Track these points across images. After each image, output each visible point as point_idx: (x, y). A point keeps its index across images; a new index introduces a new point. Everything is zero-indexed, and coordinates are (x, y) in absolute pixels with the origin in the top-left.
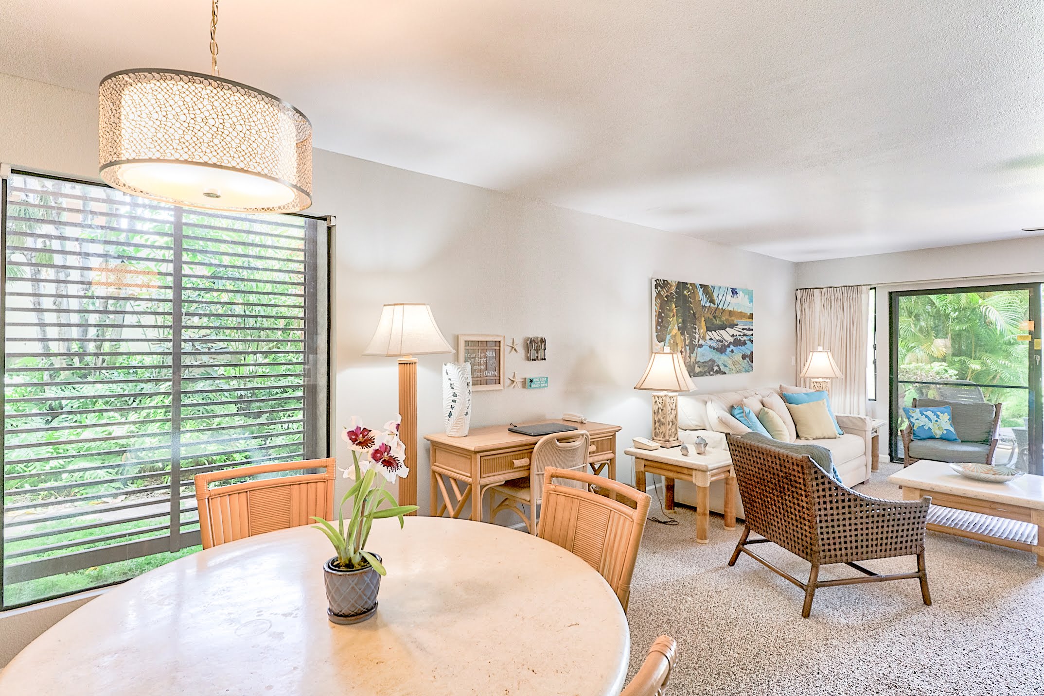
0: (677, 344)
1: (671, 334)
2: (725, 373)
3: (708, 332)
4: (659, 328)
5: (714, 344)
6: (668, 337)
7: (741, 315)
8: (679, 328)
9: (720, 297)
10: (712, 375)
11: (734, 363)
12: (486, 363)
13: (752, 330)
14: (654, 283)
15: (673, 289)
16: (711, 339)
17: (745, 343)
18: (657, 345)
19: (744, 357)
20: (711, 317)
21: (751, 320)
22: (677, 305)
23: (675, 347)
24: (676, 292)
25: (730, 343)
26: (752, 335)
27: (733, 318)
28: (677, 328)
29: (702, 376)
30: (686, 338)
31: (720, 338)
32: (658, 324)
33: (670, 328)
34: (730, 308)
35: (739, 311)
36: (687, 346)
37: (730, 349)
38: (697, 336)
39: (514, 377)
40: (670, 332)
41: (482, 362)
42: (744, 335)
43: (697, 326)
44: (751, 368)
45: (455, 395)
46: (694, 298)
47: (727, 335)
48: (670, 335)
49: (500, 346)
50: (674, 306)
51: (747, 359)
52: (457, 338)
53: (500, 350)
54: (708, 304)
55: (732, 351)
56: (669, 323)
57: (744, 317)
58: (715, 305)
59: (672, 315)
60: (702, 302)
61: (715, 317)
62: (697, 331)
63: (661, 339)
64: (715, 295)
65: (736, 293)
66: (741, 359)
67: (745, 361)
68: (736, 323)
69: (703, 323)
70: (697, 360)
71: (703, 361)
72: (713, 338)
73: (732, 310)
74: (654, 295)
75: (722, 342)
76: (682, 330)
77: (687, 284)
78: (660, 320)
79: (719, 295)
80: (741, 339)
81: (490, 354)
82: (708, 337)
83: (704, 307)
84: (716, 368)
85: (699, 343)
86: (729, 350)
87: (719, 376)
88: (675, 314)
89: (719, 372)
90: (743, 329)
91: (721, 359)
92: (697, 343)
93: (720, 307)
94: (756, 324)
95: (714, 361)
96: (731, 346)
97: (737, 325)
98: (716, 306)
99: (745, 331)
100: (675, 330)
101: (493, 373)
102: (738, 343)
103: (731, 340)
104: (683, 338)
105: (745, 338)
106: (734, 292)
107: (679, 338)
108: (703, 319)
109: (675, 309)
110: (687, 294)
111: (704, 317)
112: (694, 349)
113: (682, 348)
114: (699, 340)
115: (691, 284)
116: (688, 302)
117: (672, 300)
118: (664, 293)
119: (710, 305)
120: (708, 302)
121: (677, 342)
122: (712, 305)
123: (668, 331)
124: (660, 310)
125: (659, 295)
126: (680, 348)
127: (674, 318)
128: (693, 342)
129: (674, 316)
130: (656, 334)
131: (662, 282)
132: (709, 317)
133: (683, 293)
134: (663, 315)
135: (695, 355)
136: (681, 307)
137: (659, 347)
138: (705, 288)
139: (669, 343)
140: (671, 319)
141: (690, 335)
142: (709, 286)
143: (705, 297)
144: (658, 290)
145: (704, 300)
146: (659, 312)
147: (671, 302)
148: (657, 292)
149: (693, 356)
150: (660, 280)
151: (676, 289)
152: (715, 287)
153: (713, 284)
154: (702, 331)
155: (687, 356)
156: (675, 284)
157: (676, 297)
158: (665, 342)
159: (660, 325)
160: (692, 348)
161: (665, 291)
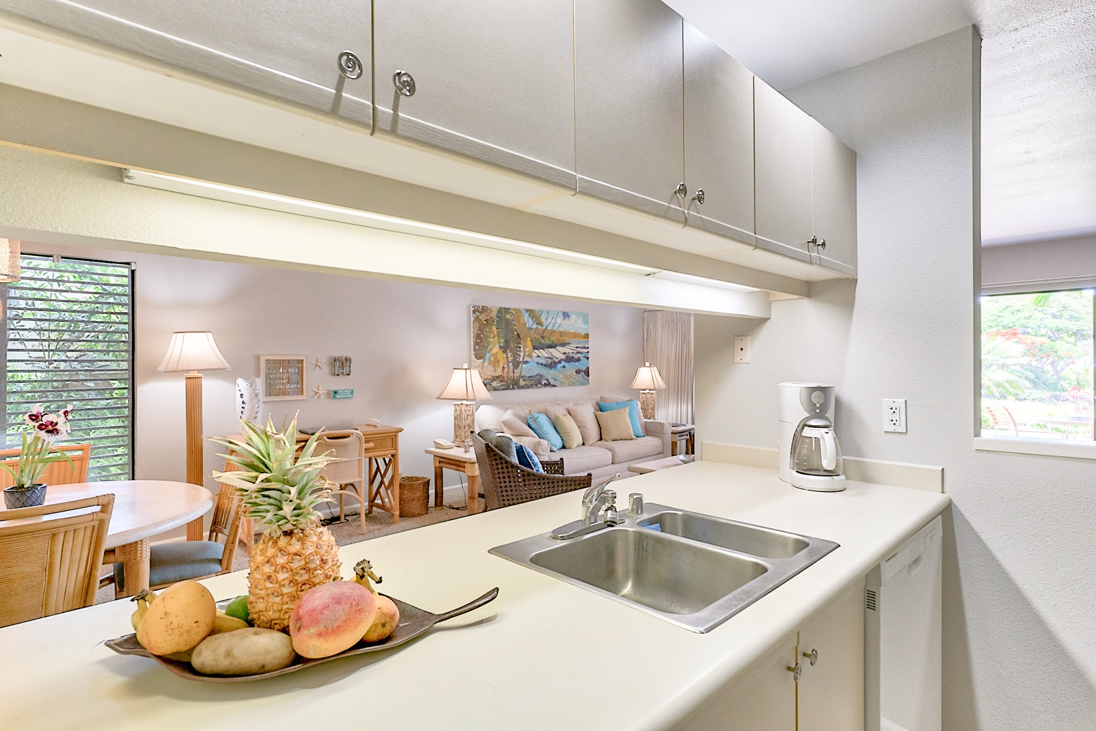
0: (498, 361)
1: (492, 352)
2: (555, 386)
3: (535, 351)
4: (477, 347)
5: (543, 361)
6: (488, 355)
7: (576, 335)
8: (501, 348)
9: (549, 320)
10: (540, 387)
11: (566, 377)
12: (288, 378)
13: (588, 348)
14: (472, 309)
15: (494, 314)
16: (538, 356)
17: (579, 360)
18: (474, 362)
19: (578, 372)
20: (538, 337)
21: (586, 339)
22: (498, 327)
23: (496, 364)
24: (497, 316)
25: (561, 360)
26: (588, 352)
27: (564, 338)
28: (498, 348)
29: (529, 388)
30: (509, 356)
31: (549, 355)
32: (476, 344)
33: (490, 347)
34: (561, 329)
35: (572, 331)
36: (510, 362)
37: (562, 365)
38: (522, 354)
39: (318, 389)
40: (491, 350)
41: (284, 377)
42: (578, 353)
43: (521, 346)
44: (586, 382)
45: (243, 403)
46: (519, 322)
47: (557, 353)
48: (490, 353)
49: (302, 364)
50: (494, 328)
51: (583, 373)
52: (257, 358)
53: (302, 367)
54: (535, 326)
55: (564, 367)
56: (489, 343)
57: (578, 336)
58: (542, 325)
59: (492, 336)
60: (527, 324)
61: (543, 337)
62: (522, 349)
63: (479, 356)
64: (543, 319)
65: (568, 316)
66: (575, 373)
67: (580, 375)
68: (569, 342)
69: (529, 343)
70: (522, 375)
71: (529, 375)
72: (540, 355)
73: (564, 330)
74: (472, 319)
75: (552, 358)
76: (504, 349)
77: (510, 309)
78: (478, 341)
79: (547, 318)
80: (575, 356)
81: (291, 370)
82: (534, 355)
83: (530, 328)
84: (544, 382)
85: (524, 360)
86: (559, 366)
87: (548, 389)
88: (496, 335)
89: (548, 384)
90: (577, 348)
91: (549, 374)
92: (521, 360)
93: (549, 328)
94: (591, 343)
95: (541, 376)
96: (562, 362)
97: (570, 344)
98: (544, 328)
99: (579, 349)
100: (496, 349)
101: (295, 386)
102: (569, 359)
103: (563, 357)
104: (505, 356)
105: (579, 355)
106: (566, 315)
107: (502, 356)
108: (529, 339)
109: (496, 331)
110: (510, 318)
111: (530, 337)
112: (518, 365)
113: (504, 364)
114: (524, 358)
115: (514, 310)
116: (510, 325)
117: (493, 323)
118: (483, 317)
119: (537, 327)
120: (535, 324)
121: (499, 359)
122: (539, 326)
123: (488, 350)
124: (479, 332)
125: (477, 319)
126: (501, 365)
127: (495, 339)
128: (517, 359)
129: (494, 337)
130: (475, 352)
131: (481, 308)
132: (535, 338)
133: (505, 317)
134: (482, 336)
135: (520, 371)
136: (502, 329)
137: (477, 364)
138: (531, 312)
139: (489, 360)
140: (492, 340)
141: (513, 353)
142: (535, 311)
143: (531, 320)
144: (477, 315)
145: (530, 323)
146: (477, 333)
147: (491, 325)
148: (475, 316)
149: (517, 372)
150: (479, 306)
151: (497, 313)
152: (542, 311)
153: (540, 308)
154: (527, 349)
155: (510, 372)
156: (495, 310)
157: (497, 320)
158: (484, 360)
159: (478, 345)
160: (516, 364)
161: (485, 316)
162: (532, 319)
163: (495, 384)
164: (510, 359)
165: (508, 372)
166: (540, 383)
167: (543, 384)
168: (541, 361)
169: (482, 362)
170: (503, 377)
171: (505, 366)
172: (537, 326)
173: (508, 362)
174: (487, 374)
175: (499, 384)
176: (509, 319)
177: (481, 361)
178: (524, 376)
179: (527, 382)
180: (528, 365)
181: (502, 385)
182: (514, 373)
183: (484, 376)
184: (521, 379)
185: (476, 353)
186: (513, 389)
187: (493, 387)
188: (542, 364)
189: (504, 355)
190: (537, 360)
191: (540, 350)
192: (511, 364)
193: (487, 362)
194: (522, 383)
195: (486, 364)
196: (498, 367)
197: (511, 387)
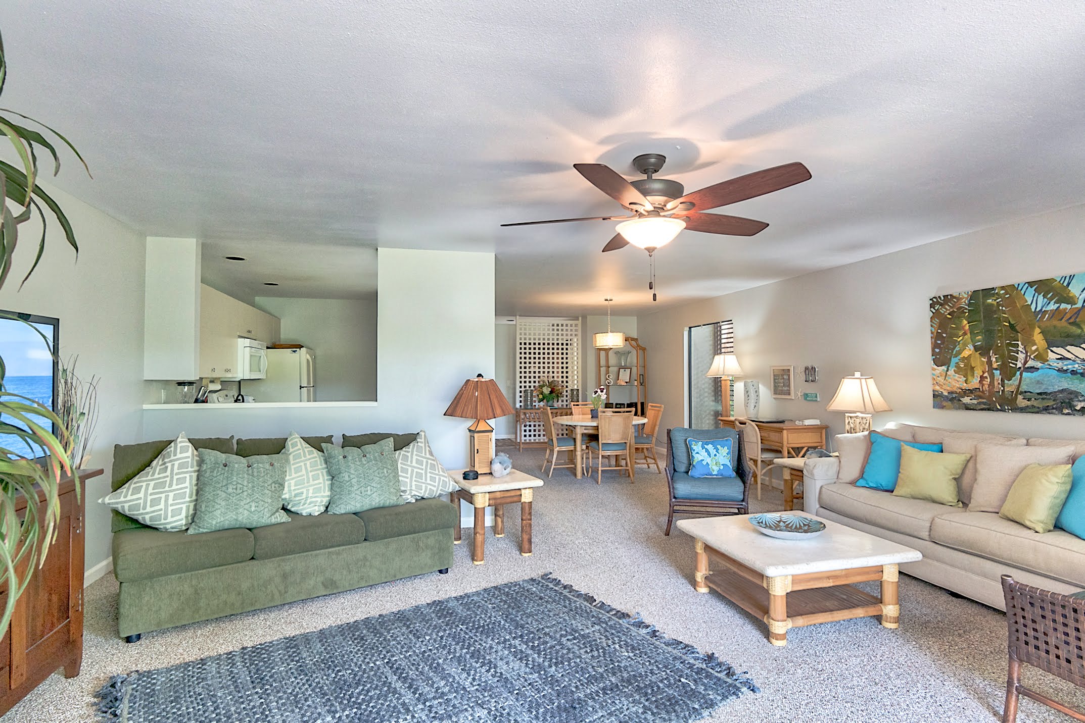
0: (972, 368)
1: (961, 356)
3: (1054, 349)
4: (937, 350)
6: (954, 361)
8: (976, 349)
10: (1068, 414)
14: (929, 302)
15: (964, 303)
16: (1065, 358)
18: (933, 370)
20: (1064, 323)
22: (970, 320)
23: (967, 372)
24: (969, 305)
28: (972, 348)
29: (1038, 412)
30: (993, 359)
32: (935, 346)
33: (957, 349)
36: (996, 369)
38: (1021, 356)
40: (959, 353)
41: (782, 382)
43: (1019, 343)
46: (1013, 304)
48: (959, 357)
49: (790, 372)
50: (965, 322)
53: (790, 375)
56: (955, 343)
59: (961, 333)
60: (1033, 307)
61: (1074, 324)
62: (1021, 348)
63: (940, 362)
64: (1073, 289)
69: (1038, 337)
72: (1070, 356)
74: (930, 315)
76: (985, 349)
77: (993, 289)
78: (939, 342)
81: (785, 377)
82: (1051, 356)
83: (1042, 312)
84: (1080, 405)
85: (1026, 366)
88: (968, 332)
92: (1019, 365)
100: (968, 351)
101: (787, 388)
104: (985, 360)
107: (979, 363)
108: (1037, 330)
109: (968, 325)
110: (995, 303)
111: (1039, 327)
112: (1014, 375)
113: (984, 373)
114: (1026, 362)
115: (1003, 288)
116: (995, 312)
117: (963, 315)
118: (946, 310)
119: (1059, 307)
120: (1052, 302)
121: (973, 366)
122: (1063, 306)
123: (954, 353)
124: (939, 331)
125: (936, 315)
126: (978, 373)
127: (966, 337)
128: (1011, 365)
129: (965, 334)
130: (934, 357)
131: (942, 298)
132: (1055, 327)
133: (983, 303)
134: (944, 335)
135: (1017, 383)
136: (980, 321)
137: (939, 372)
138: (1042, 286)
139: (956, 367)
140: (961, 338)
141: (1001, 357)
142: (1053, 280)
143: (1041, 297)
144: (936, 308)
145: (1039, 302)
146: (937, 332)
147: (959, 318)
148: (934, 311)
149: (1011, 385)
150: (939, 297)
151: (970, 300)
152: (1072, 277)
153: (1067, 273)
154: (1034, 348)
155: (996, 383)
156: (966, 296)
157: (969, 310)
158: (949, 367)
159: (939, 347)
160: (1008, 373)
161: (948, 308)
162: (1044, 297)
163: (966, 400)
164: (995, 365)
165: (992, 384)
166: (1071, 406)
167: (1078, 408)
168: (1070, 367)
169: (946, 369)
170: (983, 392)
171: (986, 375)
172: (1057, 305)
173: (991, 370)
174: (954, 386)
175: (975, 402)
176: (992, 305)
177: (944, 368)
178: (1025, 392)
179: (1033, 402)
180: (1035, 374)
181: (979, 403)
182: (1003, 386)
183: (948, 388)
184: (1020, 397)
185: (936, 357)
186: (1003, 410)
187: (964, 404)
188: (1074, 372)
189: (983, 359)
190: (1060, 364)
191: (1068, 348)
192: (997, 373)
193: (953, 370)
194: (1021, 402)
195: (951, 372)
196: (973, 375)
197: (999, 407)
